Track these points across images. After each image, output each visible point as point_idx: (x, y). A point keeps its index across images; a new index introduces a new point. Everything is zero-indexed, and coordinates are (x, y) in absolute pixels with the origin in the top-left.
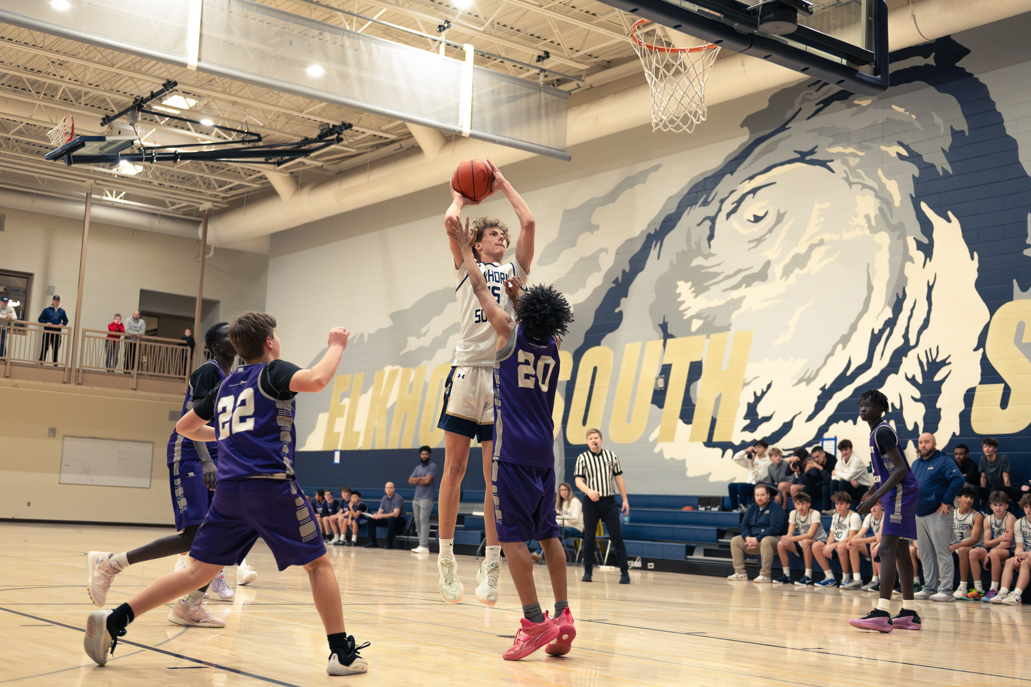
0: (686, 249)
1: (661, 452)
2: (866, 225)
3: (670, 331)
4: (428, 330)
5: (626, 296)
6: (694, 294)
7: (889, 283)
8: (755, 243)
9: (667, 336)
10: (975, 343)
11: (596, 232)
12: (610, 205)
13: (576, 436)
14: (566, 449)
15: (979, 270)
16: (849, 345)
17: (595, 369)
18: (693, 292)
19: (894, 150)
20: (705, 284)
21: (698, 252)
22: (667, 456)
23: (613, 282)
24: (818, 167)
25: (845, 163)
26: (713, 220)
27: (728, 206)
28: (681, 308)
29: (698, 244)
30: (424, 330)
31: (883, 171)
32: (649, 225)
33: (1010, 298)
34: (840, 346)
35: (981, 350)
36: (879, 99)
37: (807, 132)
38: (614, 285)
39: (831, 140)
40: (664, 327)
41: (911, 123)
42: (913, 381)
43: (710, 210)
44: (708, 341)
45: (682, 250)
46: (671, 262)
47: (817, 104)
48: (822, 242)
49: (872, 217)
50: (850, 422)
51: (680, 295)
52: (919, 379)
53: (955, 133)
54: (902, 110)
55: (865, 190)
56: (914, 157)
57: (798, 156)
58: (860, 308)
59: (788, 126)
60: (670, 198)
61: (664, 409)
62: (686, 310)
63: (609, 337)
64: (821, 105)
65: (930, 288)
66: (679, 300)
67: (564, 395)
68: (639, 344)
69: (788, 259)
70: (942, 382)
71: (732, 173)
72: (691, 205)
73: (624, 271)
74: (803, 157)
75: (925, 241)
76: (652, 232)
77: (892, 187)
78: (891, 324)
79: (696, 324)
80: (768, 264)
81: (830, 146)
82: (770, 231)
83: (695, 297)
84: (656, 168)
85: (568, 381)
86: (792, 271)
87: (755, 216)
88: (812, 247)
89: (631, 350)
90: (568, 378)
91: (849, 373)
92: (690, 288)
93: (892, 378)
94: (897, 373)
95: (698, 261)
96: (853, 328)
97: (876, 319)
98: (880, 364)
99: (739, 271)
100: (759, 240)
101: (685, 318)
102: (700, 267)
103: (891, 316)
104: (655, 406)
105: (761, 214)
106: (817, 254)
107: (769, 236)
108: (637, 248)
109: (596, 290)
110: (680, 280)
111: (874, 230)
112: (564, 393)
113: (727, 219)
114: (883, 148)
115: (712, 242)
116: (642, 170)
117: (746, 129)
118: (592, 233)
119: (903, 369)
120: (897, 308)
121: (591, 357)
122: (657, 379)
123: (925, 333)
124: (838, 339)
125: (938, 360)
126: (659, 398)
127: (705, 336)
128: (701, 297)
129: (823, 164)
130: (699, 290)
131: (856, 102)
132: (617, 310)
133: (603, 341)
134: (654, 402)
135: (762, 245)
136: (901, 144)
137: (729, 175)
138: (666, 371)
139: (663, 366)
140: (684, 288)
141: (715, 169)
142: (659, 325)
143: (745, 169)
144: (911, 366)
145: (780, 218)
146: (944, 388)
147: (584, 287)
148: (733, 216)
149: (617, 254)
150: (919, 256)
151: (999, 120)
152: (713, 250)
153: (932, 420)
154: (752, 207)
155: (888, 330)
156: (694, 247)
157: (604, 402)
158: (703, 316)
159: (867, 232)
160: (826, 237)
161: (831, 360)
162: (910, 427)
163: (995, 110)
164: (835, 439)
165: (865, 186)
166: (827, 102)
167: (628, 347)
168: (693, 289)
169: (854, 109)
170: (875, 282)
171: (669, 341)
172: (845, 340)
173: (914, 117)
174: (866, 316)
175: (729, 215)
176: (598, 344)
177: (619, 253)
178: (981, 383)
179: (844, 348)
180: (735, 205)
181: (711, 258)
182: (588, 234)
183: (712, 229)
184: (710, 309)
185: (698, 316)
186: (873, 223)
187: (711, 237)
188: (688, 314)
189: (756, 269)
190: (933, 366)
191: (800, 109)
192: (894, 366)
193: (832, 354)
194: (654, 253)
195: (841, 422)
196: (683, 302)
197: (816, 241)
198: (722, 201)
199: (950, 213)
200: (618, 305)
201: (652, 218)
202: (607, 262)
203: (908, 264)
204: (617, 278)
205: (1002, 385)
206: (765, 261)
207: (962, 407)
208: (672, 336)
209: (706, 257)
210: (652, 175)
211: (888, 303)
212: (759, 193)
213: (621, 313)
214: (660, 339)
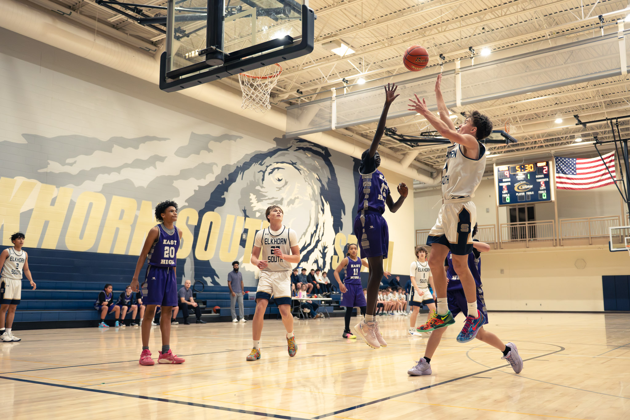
0: (254, 180)
1: (244, 267)
2: (309, 197)
3: (247, 214)
4: (75, 162)
5: (227, 191)
6: (257, 201)
7: (315, 218)
8: (278, 189)
9: (246, 216)
10: (333, 243)
11: (211, 153)
12: (218, 143)
13: (201, 255)
14: (195, 262)
15: (334, 221)
16: (306, 236)
17: (211, 223)
18: (256, 200)
19: (316, 176)
20: (261, 199)
21: (258, 184)
22: (247, 269)
23: (220, 182)
24: (297, 170)
25: (304, 173)
26: (264, 172)
27: (269, 170)
28: (252, 205)
29: (258, 180)
30: (69, 161)
31: (314, 181)
32: (237, 162)
33: (339, 232)
34: (303, 236)
35: (334, 245)
36: (312, 157)
37: (294, 156)
38: (221, 184)
39: (300, 163)
40: (245, 211)
41: (319, 169)
42: (320, 251)
43: (263, 168)
44: (262, 222)
45: (252, 180)
46: (248, 183)
47: (297, 147)
48: (298, 198)
49: (311, 195)
50: (306, 262)
51: (251, 199)
52: (322, 251)
53: (329, 178)
54: (317, 164)
55: (309, 185)
56: (320, 180)
57: (291, 163)
58: (308, 225)
59: (288, 150)
60: (246, 154)
61: (245, 248)
62: (254, 207)
63: (218, 209)
64: (298, 149)
65: (324, 223)
66: (251, 201)
67: (194, 234)
68: (234, 216)
69: (288, 200)
70: (326, 253)
71: (271, 157)
72: (256, 163)
73: (226, 179)
74: (293, 164)
75: (323, 209)
76: (239, 166)
77: (315, 187)
78: (315, 232)
79: (258, 214)
80: (282, 199)
81: (300, 164)
82: (283, 186)
83: (257, 202)
84: (241, 138)
85: (195, 226)
86: (290, 205)
87: (278, 178)
88: (295, 198)
89: (230, 218)
90: (196, 224)
91: (306, 246)
92: (255, 198)
93: (316, 249)
94: (317, 248)
95: (258, 188)
96: (307, 231)
97: (312, 229)
98: (313, 244)
99: (273, 198)
100: (280, 189)
101: (253, 210)
102: (259, 191)
103: (315, 229)
104: (241, 247)
105: (280, 179)
106: (297, 201)
107: (282, 188)
108: (232, 170)
109: (211, 183)
110: (251, 193)
111: (311, 200)
112: (193, 232)
113: (269, 175)
114: (313, 173)
115: (264, 182)
116: (234, 134)
117: (275, 142)
118: (209, 152)
119: (318, 247)
120: (317, 228)
121: (208, 216)
122: (242, 235)
123: (323, 237)
124: (303, 233)
125: (326, 246)
126: (243, 243)
127: (261, 220)
128: (259, 203)
129: (298, 170)
130: (259, 200)
131: (307, 154)
132: (223, 197)
133: (215, 210)
134: (240, 244)
135: (280, 190)
136: (317, 175)
137: (269, 157)
138: (246, 231)
139: (245, 229)
140: (253, 197)
141: (264, 152)
142: (243, 210)
143: (275, 158)
144: (320, 247)
145: (286, 183)
146: (327, 255)
147: (205, 178)
148: (271, 175)
149: (222, 169)
150: (321, 212)
151: (336, 180)
152: (264, 185)
153: (324, 263)
154: (277, 174)
155: (315, 234)
156: (257, 181)
157: (216, 240)
158: (261, 212)
159: (310, 199)
160: (300, 197)
161: (301, 240)
162: (320, 266)
163: (335, 176)
164: (302, 268)
165: (309, 184)
166: (300, 148)
167: (228, 216)
168: (256, 199)
169: (306, 156)
170: (311, 217)
171: (247, 218)
172: (305, 234)
173: (320, 168)
174: (310, 227)
175: (270, 173)
176: (213, 210)
177: (224, 168)
178: (334, 255)
179: (304, 237)
180: (272, 170)
181: (263, 188)
182: (206, 152)
183: (264, 176)
184: (263, 209)
185: (259, 211)
186: (311, 197)
187: (263, 180)
188: (255, 209)
189: (279, 199)
190: (325, 248)
191: (292, 146)
192: (316, 246)
193: (301, 238)
194: (240, 176)
195: (304, 262)
196: (253, 203)
197: (297, 196)
198: (267, 167)
199: (327, 202)
200: (223, 194)
201: (239, 160)
202: (217, 171)
203: (319, 214)
204: (223, 181)
205: (337, 256)
206: (282, 197)
207: (330, 261)
208: (248, 217)
209: (262, 187)
210: (238, 140)
211: (315, 225)
212: (280, 170)
213: (224, 199)
214: (243, 216)
